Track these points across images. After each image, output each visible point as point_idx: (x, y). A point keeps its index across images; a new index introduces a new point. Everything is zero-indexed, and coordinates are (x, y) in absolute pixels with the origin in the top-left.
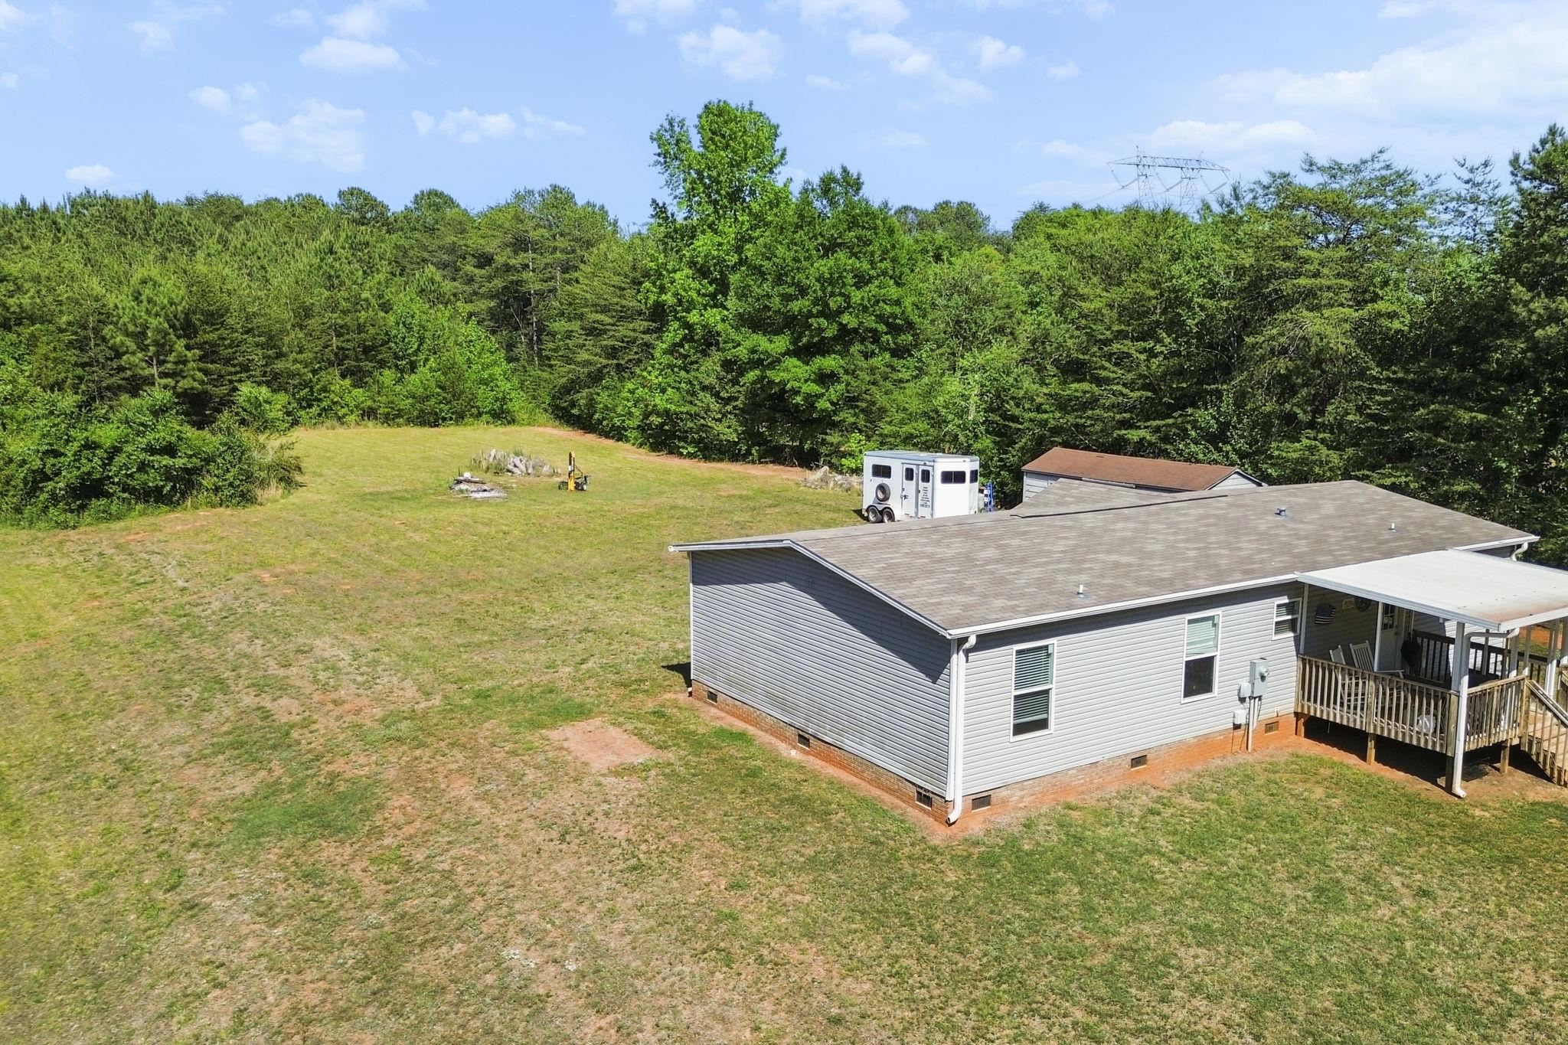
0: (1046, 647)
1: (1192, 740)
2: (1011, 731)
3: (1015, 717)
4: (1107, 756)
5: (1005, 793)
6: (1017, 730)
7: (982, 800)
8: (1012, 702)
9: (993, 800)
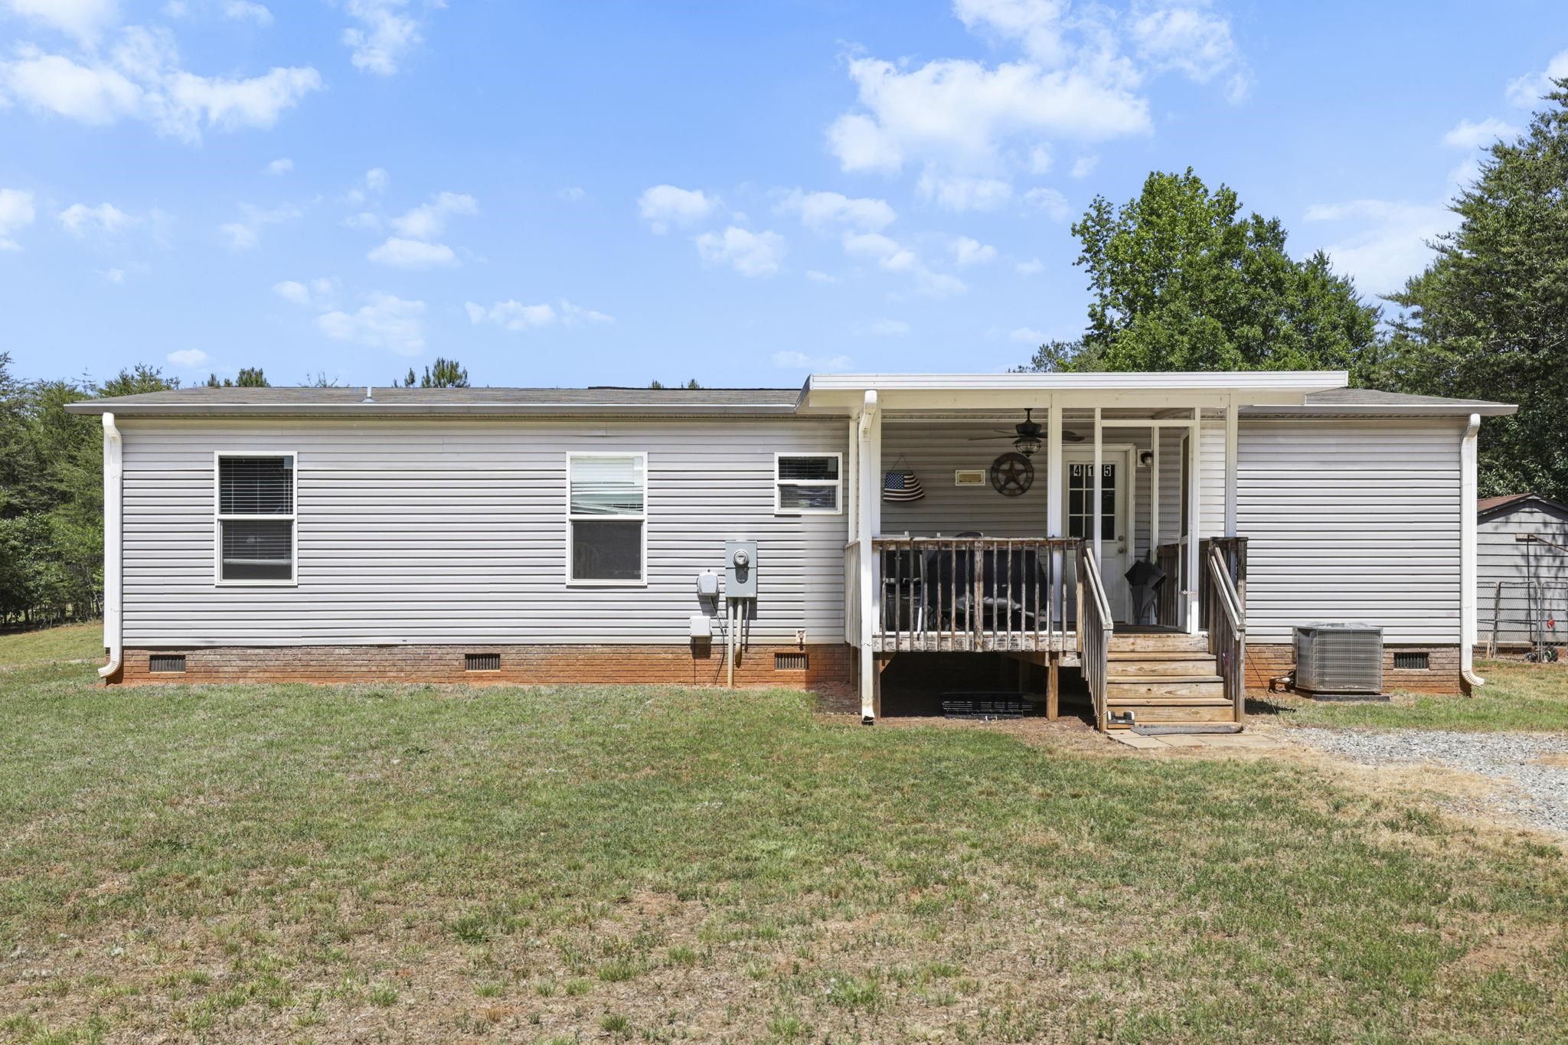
0: (280, 459)
2: (217, 571)
3: (226, 553)
4: (411, 640)
5: (210, 656)
6: (229, 572)
7: (168, 658)
8: (217, 528)
9: (189, 664)
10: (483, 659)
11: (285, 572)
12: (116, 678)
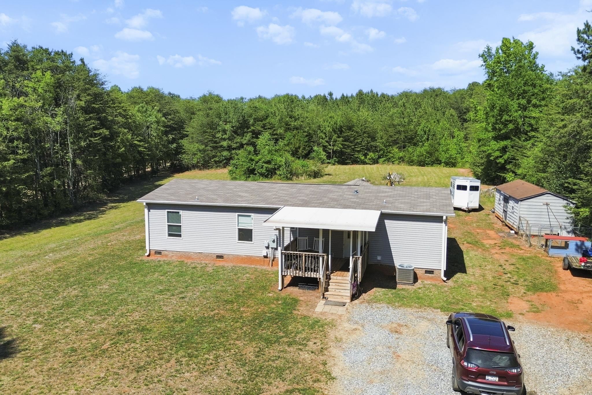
0: (179, 212)
1: (244, 256)
2: (167, 235)
3: (169, 231)
4: (205, 252)
5: (166, 253)
6: (170, 235)
7: (158, 253)
8: (167, 226)
9: (162, 254)
10: (220, 257)
11: (180, 236)
12: (149, 256)
